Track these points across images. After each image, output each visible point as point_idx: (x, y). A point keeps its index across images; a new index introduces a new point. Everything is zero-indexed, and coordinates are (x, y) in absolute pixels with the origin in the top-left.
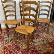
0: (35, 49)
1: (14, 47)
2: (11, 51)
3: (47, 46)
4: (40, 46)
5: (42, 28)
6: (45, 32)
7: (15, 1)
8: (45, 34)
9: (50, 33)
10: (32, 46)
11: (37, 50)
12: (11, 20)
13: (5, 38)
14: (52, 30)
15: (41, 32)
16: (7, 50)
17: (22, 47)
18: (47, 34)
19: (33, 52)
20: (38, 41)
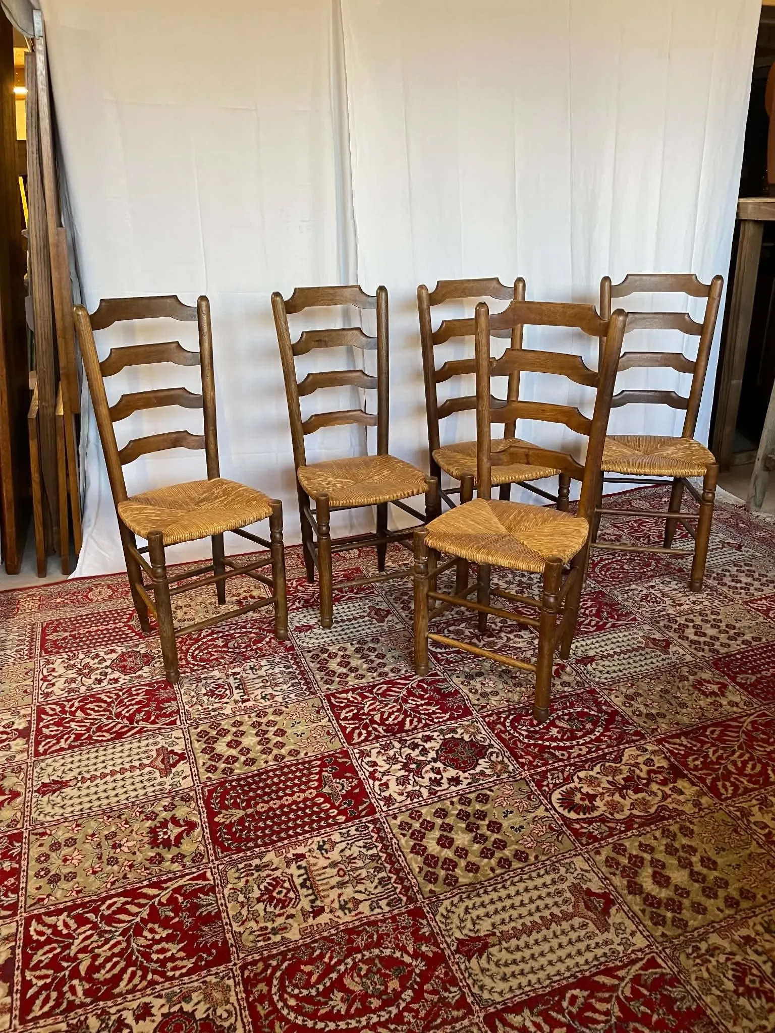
0: (598, 704)
1: (410, 693)
2: (402, 723)
3: (701, 682)
4: (643, 686)
5: (638, 534)
6: (668, 571)
7: (382, 289)
8: (673, 587)
9: (720, 578)
10: (564, 684)
11: (616, 713)
12: (343, 467)
13: (299, 629)
14: (738, 555)
15: (627, 579)
16: (356, 717)
17: (484, 695)
18: (694, 586)
19: (589, 726)
20: (609, 648)
